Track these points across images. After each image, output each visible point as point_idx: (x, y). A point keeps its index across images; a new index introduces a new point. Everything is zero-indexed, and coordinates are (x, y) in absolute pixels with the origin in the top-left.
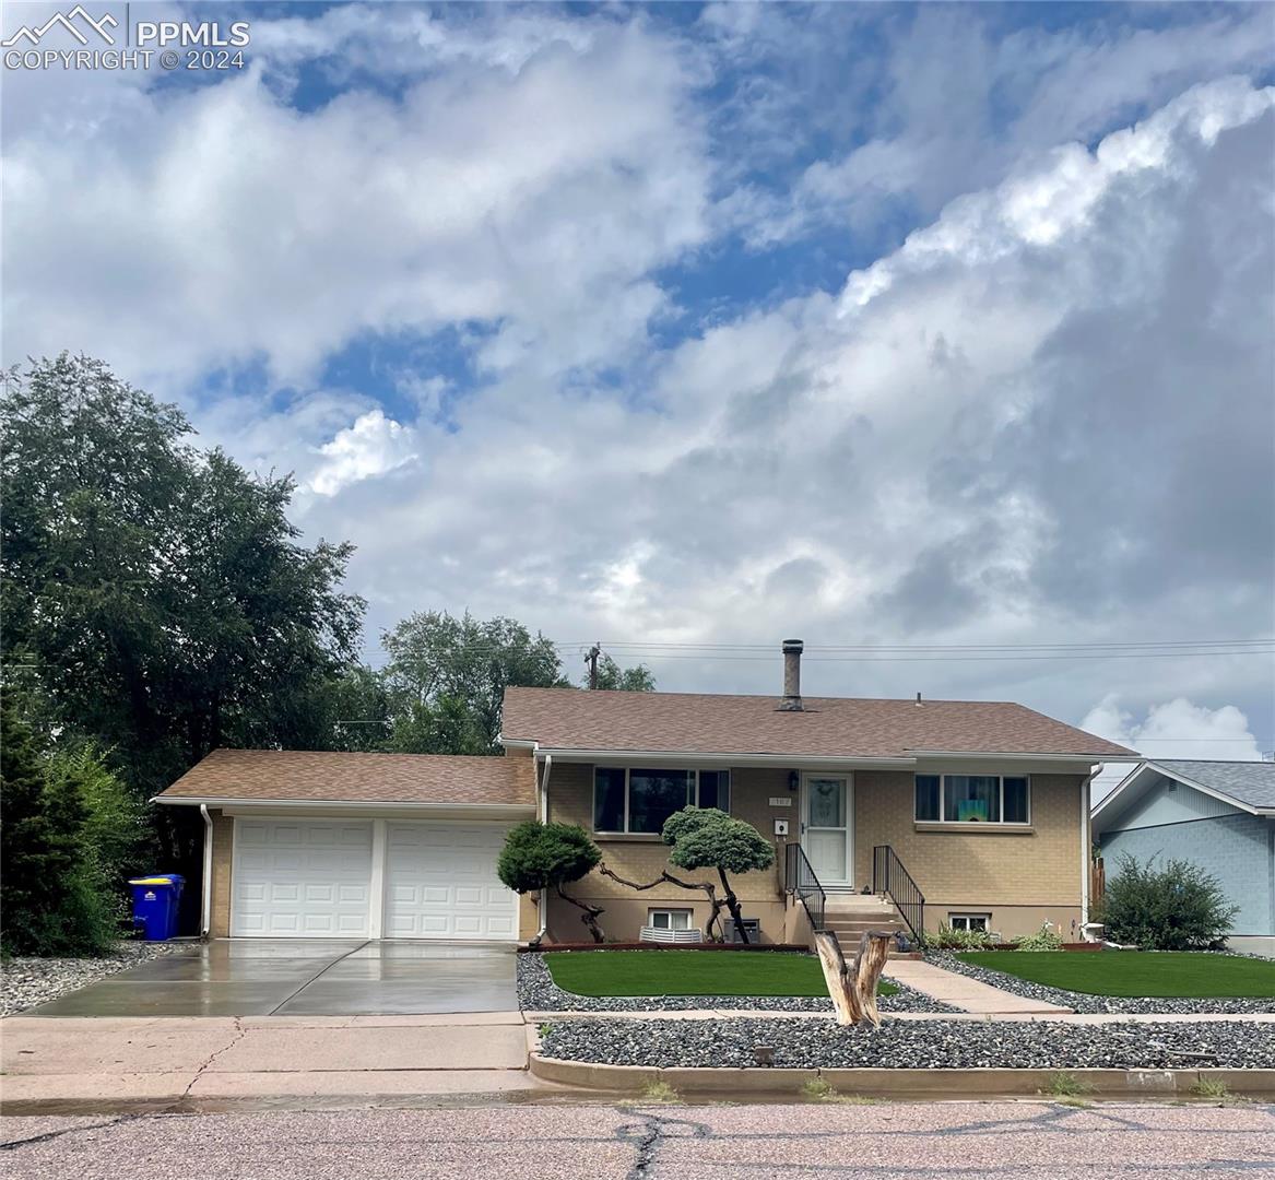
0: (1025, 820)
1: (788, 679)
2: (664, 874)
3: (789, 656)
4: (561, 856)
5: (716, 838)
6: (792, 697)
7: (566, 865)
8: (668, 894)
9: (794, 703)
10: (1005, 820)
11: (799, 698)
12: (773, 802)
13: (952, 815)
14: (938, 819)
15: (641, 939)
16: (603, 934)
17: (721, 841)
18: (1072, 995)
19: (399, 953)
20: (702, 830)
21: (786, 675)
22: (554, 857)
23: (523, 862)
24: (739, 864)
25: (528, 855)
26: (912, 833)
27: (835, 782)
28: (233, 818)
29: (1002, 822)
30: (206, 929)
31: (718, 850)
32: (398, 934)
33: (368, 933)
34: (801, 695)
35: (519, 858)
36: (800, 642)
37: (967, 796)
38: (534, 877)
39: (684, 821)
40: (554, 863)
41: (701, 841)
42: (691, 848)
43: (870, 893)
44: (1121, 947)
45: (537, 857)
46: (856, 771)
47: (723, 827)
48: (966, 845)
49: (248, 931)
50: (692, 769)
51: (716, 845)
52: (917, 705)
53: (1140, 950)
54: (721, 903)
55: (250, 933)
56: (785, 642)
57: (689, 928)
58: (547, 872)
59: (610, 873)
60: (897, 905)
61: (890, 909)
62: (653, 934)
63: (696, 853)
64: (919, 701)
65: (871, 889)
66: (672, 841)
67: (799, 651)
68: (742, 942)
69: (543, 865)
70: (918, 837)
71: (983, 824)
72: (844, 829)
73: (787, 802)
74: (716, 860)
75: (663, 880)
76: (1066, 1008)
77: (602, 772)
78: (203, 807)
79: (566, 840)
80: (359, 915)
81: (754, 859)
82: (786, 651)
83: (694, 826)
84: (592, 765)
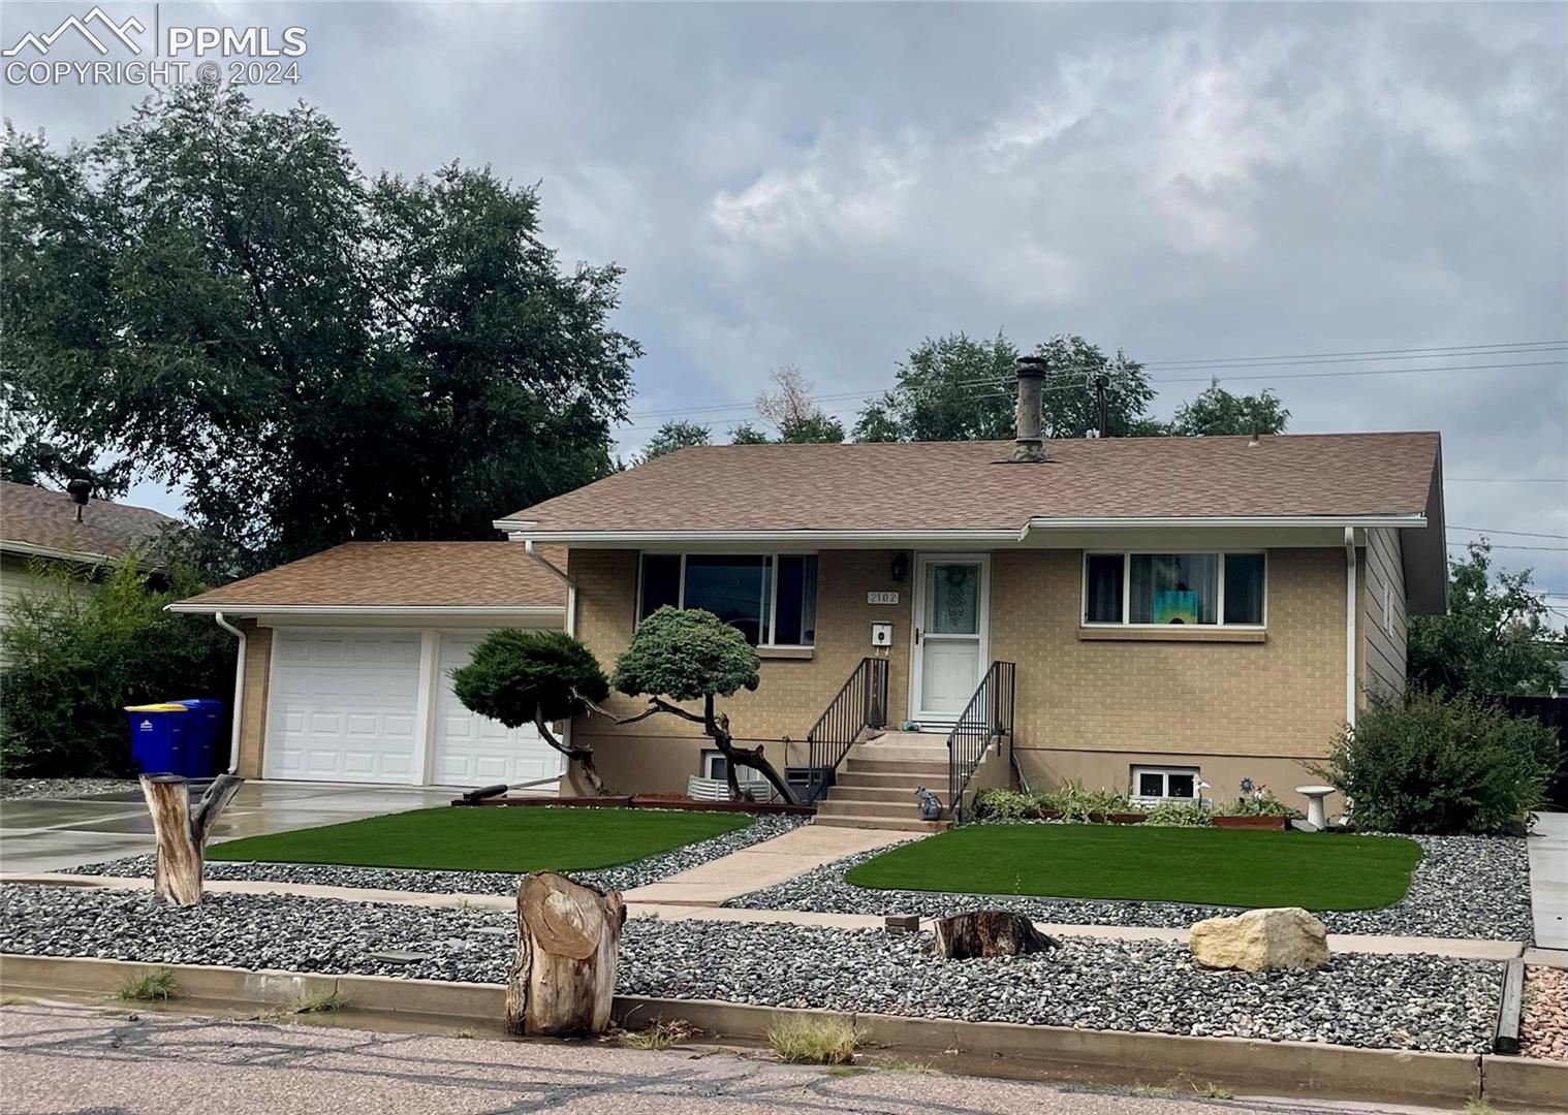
0: (1260, 622)
2: (657, 701)
10: (1227, 621)
12: (873, 598)
13: (1141, 616)
14: (1119, 619)
26: (1080, 642)
27: (966, 567)
28: (270, 627)
29: (1220, 625)
30: (234, 766)
33: (412, 778)
46: (992, 551)
49: (286, 772)
50: (768, 553)
70: (1083, 647)
71: (1191, 628)
72: (976, 636)
73: (892, 598)
75: (656, 710)
77: (650, 559)
78: (219, 617)
80: (406, 754)
84: (638, 551)
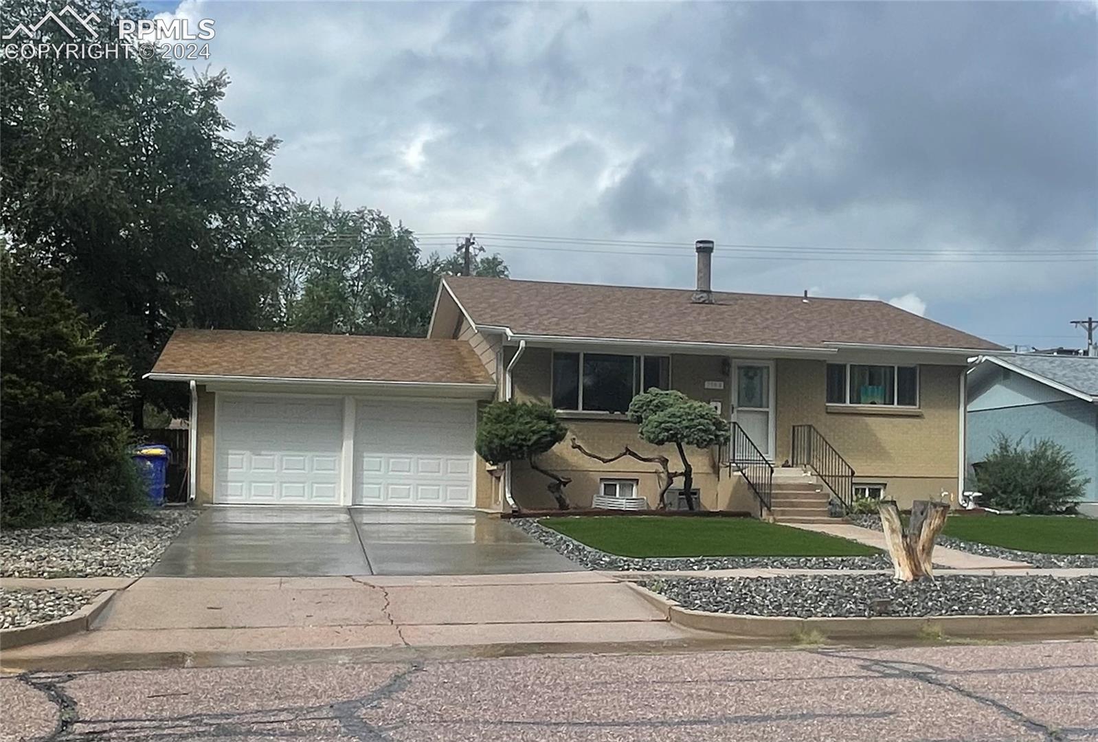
0: (914, 403)
1: (701, 275)
2: (627, 448)
3: (701, 254)
4: (539, 432)
5: (684, 417)
6: (704, 291)
7: (543, 440)
8: (627, 465)
9: (705, 297)
10: (898, 404)
11: (710, 292)
12: (708, 385)
13: (856, 399)
14: (845, 402)
15: (593, 506)
16: (568, 501)
17: (689, 420)
18: (1019, 553)
19: (366, 519)
20: (670, 410)
21: (699, 271)
22: (534, 432)
23: (505, 437)
24: (705, 440)
25: (510, 431)
26: (825, 414)
27: (759, 368)
28: (214, 393)
30: (193, 496)
31: (687, 427)
32: (367, 501)
33: (339, 500)
34: (712, 289)
35: (501, 433)
36: (712, 242)
37: (867, 382)
38: (515, 451)
39: (651, 401)
40: (535, 438)
41: (671, 420)
42: (663, 425)
43: (789, 466)
44: (998, 512)
45: (519, 432)
46: (777, 359)
47: (690, 407)
48: (867, 425)
49: (230, 498)
50: (638, 355)
51: (685, 423)
52: (805, 301)
53: (1018, 514)
54: (675, 475)
55: (231, 499)
56: (698, 242)
57: (634, 497)
58: (528, 446)
59: (579, 447)
60: (821, 477)
61: (813, 481)
62: (602, 502)
63: (667, 430)
64: (806, 297)
65: (790, 463)
66: (639, 420)
67: (711, 250)
68: (687, 509)
69: (524, 440)
70: (829, 417)
71: (880, 407)
72: (766, 410)
73: (719, 385)
74: (685, 437)
75: (625, 454)
76: (1025, 564)
77: (558, 356)
78: (193, 383)
79: (540, 417)
80: (332, 483)
81: (717, 436)
82: (699, 250)
83: (661, 407)
84: (550, 349)
